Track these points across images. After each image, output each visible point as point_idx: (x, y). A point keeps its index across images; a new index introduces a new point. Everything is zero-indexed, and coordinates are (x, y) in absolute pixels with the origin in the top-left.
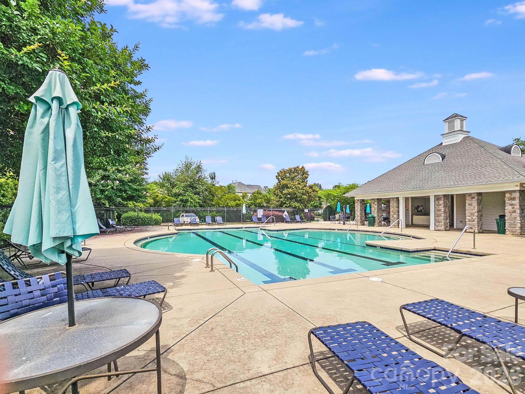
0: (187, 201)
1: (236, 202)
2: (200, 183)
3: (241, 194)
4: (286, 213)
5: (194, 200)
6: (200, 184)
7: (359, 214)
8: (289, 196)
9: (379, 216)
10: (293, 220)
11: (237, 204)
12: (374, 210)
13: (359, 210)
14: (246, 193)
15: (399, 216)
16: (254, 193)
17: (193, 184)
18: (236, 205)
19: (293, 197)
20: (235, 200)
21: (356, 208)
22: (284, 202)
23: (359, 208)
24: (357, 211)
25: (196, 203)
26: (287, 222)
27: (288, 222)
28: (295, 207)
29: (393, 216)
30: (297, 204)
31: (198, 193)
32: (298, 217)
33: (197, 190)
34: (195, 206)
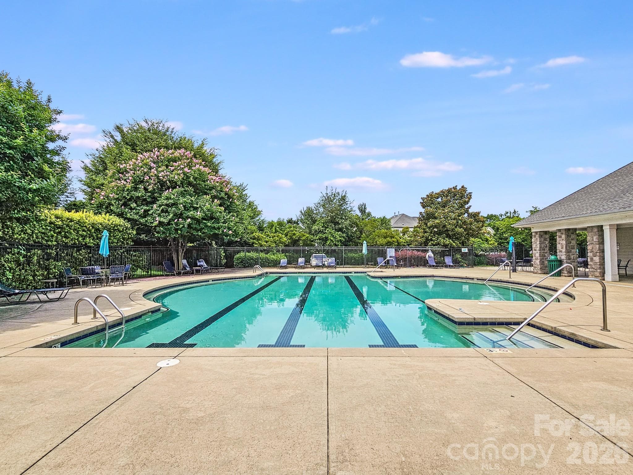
0: (326, 239)
1: (387, 239)
2: (344, 217)
3: (401, 229)
4: (430, 254)
5: (335, 238)
6: (344, 219)
7: (538, 255)
8: (436, 230)
9: (569, 259)
10: (440, 264)
11: (389, 242)
12: (560, 248)
13: (538, 249)
14: (407, 228)
15: (604, 259)
16: (416, 227)
17: (335, 219)
18: (387, 244)
19: (443, 231)
20: (385, 238)
21: (534, 246)
22: (430, 238)
23: (538, 246)
24: (535, 250)
25: (338, 241)
26: (430, 266)
27: (433, 266)
28: (445, 246)
29: (593, 259)
30: (448, 241)
31: (340, 230)
32: (448, 260)
33: (340, 226)
34: (336, 245)
